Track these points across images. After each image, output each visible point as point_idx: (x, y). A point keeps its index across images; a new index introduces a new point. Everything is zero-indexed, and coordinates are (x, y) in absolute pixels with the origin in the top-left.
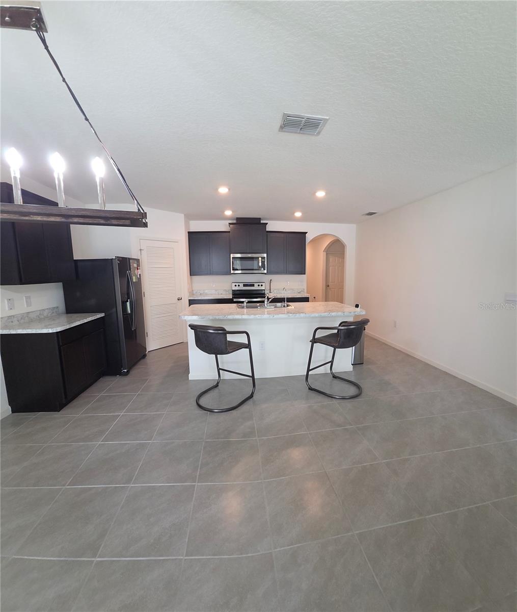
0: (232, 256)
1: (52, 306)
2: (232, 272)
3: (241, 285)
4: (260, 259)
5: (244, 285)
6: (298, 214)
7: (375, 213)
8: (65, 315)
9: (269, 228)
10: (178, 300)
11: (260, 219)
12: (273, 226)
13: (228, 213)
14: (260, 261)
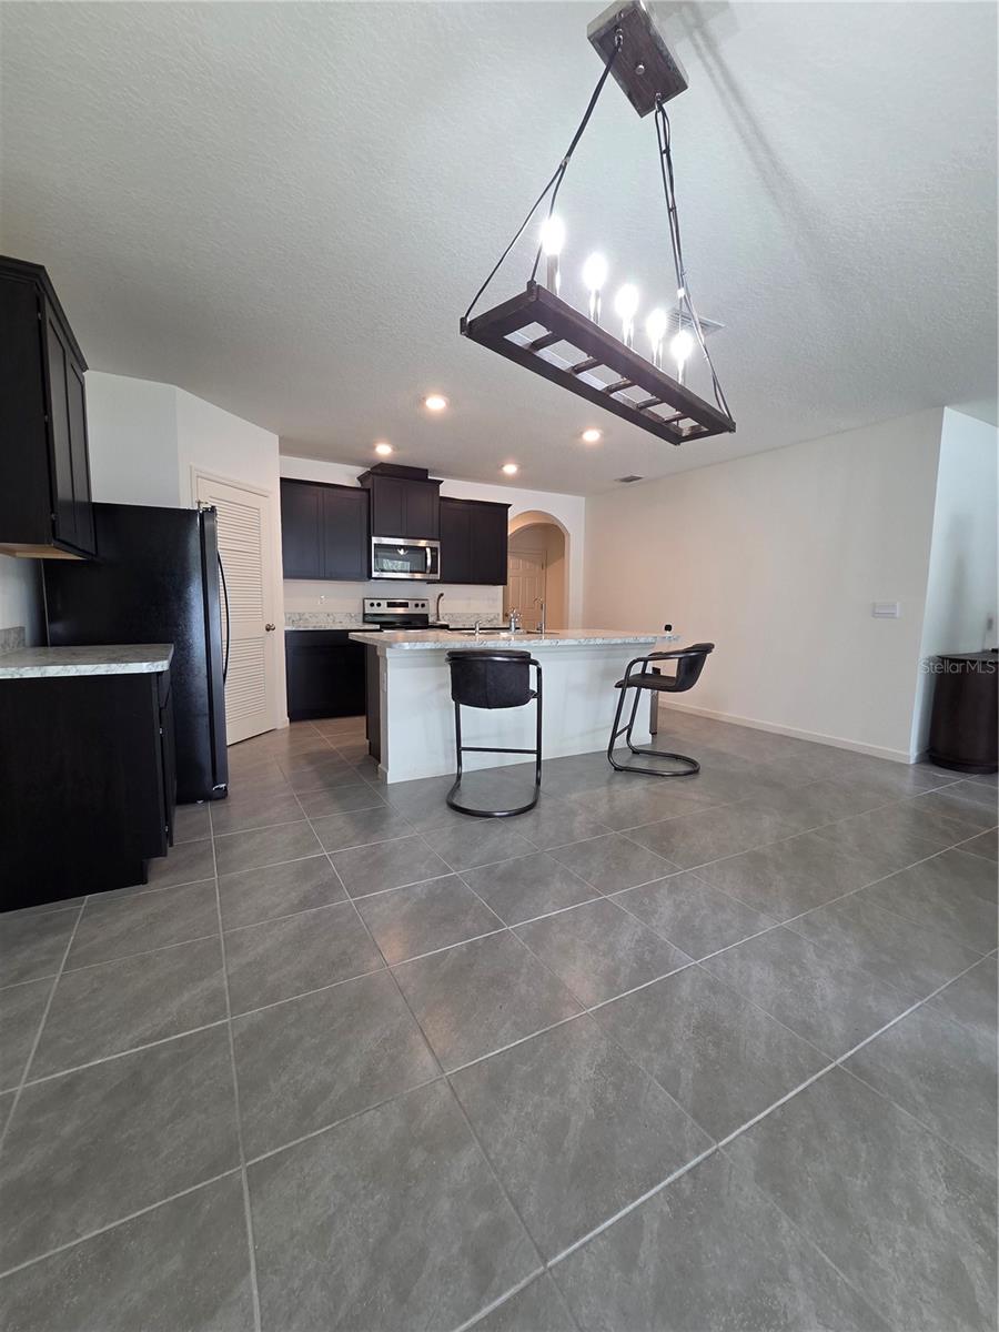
0: (375, 540)
1: (7, 627)
2: (375, 574)
3: (384, 603)
4: (428, 550)
5: (390, 605)
6: (510, 469)
7: (640, 478)
8: (31, 650)
9: (445, 491)
10: (268, 630)
11: (426, 472)
12: (452, 489)
13: (384, 451)
14: (429, 556)
